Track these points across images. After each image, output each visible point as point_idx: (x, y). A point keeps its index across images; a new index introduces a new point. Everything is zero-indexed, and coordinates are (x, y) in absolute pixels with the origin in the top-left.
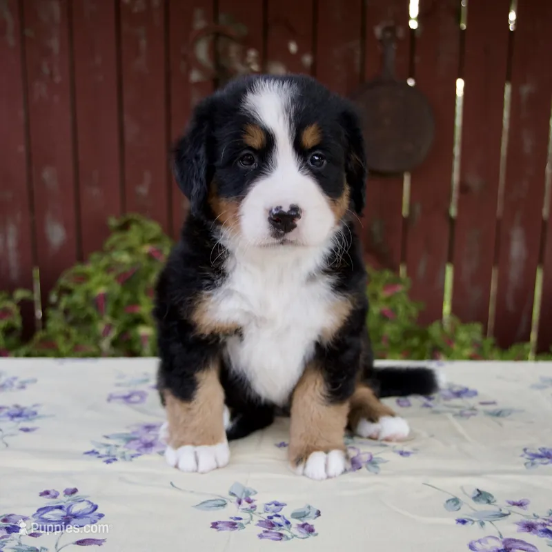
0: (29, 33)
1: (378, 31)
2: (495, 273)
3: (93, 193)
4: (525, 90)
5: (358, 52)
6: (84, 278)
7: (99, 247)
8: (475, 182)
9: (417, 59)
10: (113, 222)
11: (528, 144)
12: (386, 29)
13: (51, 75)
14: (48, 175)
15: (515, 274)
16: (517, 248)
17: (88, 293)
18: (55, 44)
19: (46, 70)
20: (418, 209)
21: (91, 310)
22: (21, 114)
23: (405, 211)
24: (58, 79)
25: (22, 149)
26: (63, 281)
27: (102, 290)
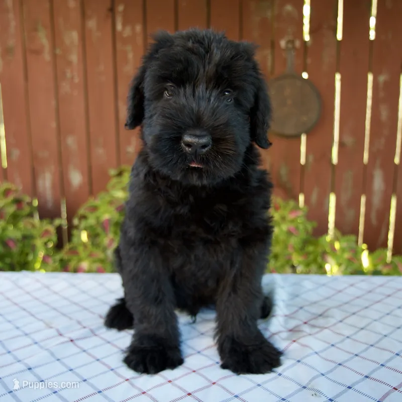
0: (58, 51)
1: (283, 43)
2: (363, 200)
3: (100, 152)
4: (382, 78)
5: (270, 58)
6: (94, 209)
7: (104, 188)
8: (349, 140)
9: (309, 61)
10: (113, 172)
11: (384, 114)
12: (288, 42)
13: (72, 78)
14: (71, 141)
15: (377, 200)
16: (378, 183)
17: (98, 218)
18: (74, 58)
19: (69, 75)
20: (311, 158)
21: (99, 230)
22: (53, 103)
23: (303, 161)
24: (76, 80)
25: (54, 125)
26: (82, 211)
27: (106, 216)
